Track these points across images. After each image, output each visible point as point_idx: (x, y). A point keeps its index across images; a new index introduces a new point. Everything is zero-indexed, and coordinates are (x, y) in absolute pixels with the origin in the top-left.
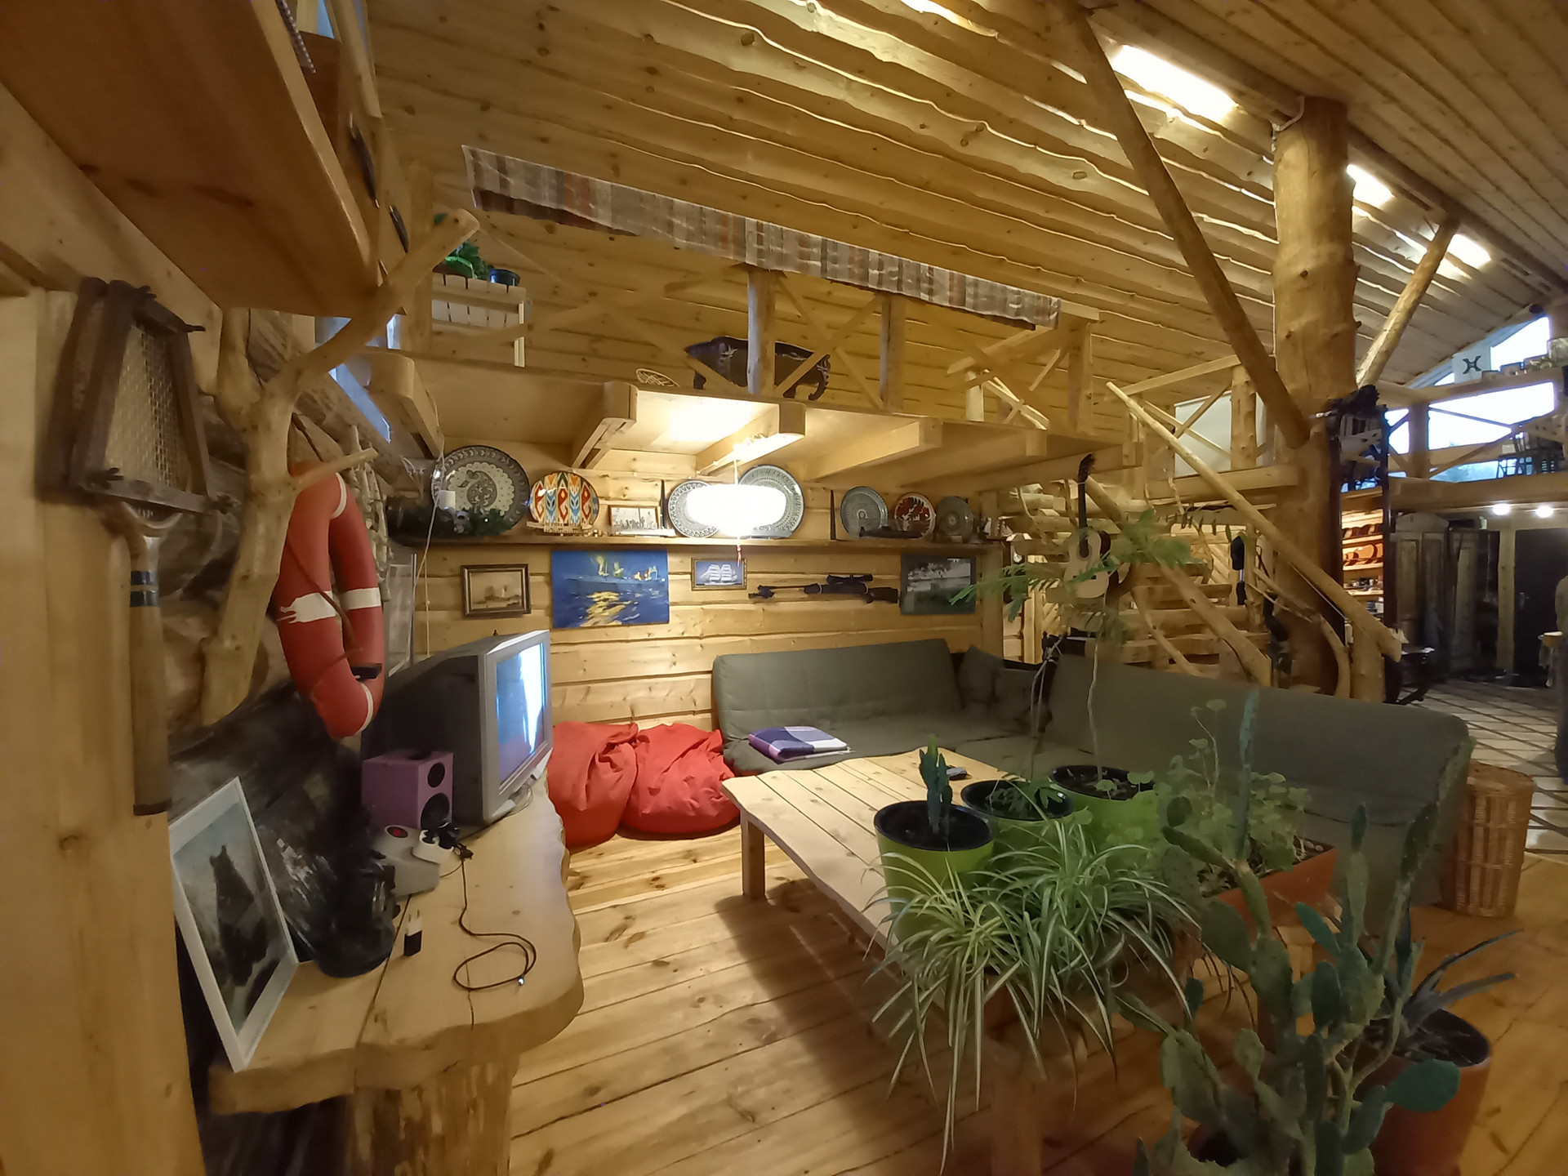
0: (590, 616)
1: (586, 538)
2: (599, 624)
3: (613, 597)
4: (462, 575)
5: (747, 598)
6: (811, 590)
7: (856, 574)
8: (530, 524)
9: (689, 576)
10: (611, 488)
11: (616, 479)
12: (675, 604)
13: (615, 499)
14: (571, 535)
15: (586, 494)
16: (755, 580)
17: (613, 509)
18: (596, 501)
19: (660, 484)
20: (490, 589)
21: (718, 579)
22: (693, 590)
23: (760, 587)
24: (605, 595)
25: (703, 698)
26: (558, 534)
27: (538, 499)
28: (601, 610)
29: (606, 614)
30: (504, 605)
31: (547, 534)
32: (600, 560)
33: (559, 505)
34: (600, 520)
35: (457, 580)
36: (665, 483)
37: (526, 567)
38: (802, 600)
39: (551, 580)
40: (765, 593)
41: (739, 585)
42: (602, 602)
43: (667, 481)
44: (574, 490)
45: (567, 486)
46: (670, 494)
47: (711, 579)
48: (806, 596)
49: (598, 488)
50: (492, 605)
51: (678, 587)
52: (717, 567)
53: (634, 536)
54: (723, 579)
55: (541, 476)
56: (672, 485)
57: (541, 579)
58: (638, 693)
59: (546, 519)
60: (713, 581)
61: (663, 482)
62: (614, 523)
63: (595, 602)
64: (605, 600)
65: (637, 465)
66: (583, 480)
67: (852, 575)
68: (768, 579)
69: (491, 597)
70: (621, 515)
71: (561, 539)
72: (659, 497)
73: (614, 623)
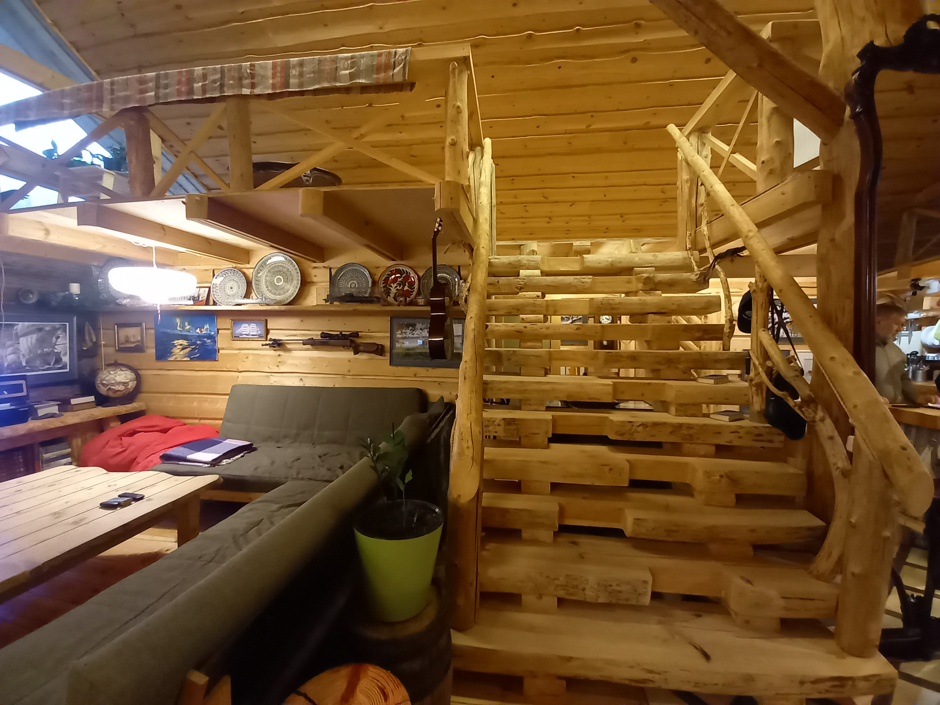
0: (173, 354)
2: (178, 359)
4: (114, 328)
7: (344, 331)
9: (230, 331)
12: (221, 349)
19: (212, 271)
20: (127, 337)
21: (248, 333)
22: (232, 340)
28: (179, 350)
29: (181, 353)
30: (133, 345)
32: (178, 321)
35: (111, 331)
36: (215, 271)
37: (142, 324)
39: (155, 332)
41: (262, 338)
42: (179, 346)
43: (217, 269)
47: (244, 333)
50: (128, 346)
51: (223, 338)
52: (246, 325)
54: (251, 333)
57: (150, 331)
60: (245, 334)
67: (341, 333)
69: (127, 341)
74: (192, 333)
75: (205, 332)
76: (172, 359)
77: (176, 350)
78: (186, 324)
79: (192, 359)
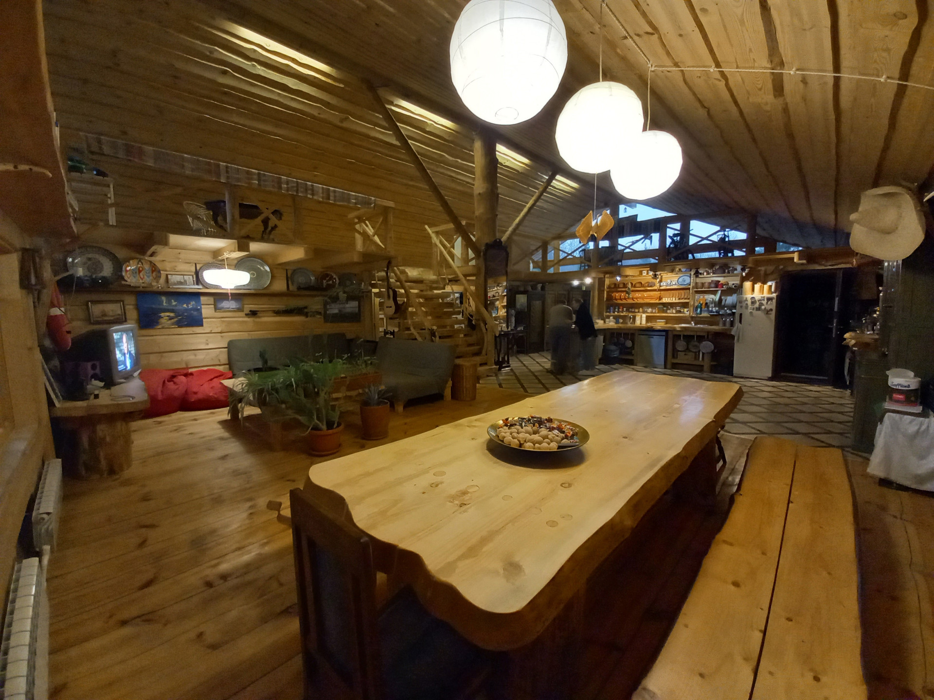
0: (160, 323)
1: (155, 289)
2: (165, 327)
3: (172, 315)
4: (87, 305)
5: (245, 316)
6: (278, 313)
8: (123, 282)
9: (213, 306)
10: (168, 266)
11: (170, 262)
12: (206, 318)
13: (170, 271)
14: (145, 287)
15: (153, 269)
16: (248, 308)
17: (169, 276)
18: (159, 272)
19: (194, 265)
20: (104, 311)
21: (228, 307)
22: (215, 312)
23: (250, 311)
24: (168, 314)
25: (224, 358)
26: (139, 287)
27: (127, 271)
28: (166, 321)
29: (169, 322)
30: (112, 318)
31: (133, 287)
32: (164, 298)
33: (139, 274)
34: (162, 280)
35: (84, 307)
36: (197, 265)
37: (123, 301)
38: (274, 316)
39: (138, 308)
40: (253, 313)
41: (240, 310)
42: (166, 317)
43: (198, 263)
44: (147, 267)
45: (142, 265)
46: (200, 269)
47: (225, 307)
48: (275, 315)
49: (159, 266)
50: (106, 318)
51: (207, 311)
52: (227, 302)
53: (180, 288)
54: (231, 307)
55: (127, 260)
56: (201, 265)
57: (131, 307)
58: (189, 357)
59: (131, 280)
61: (196, 264)
62: (170, 282)
63: (162, 317)
64: (168, 316)
65: (181, 256)
66: (151, 262)
67: (298, 306)
68: (254, 307)
69: (104, 315)
70: (174, 279)
71: (141, 289)
72: (194, 270)
73: (173, 327)
74: (179, 307)
75: (192, 307)
76: (160, 327)
77: (162, 321)
78: (173, 301)
79: (180, 326)
